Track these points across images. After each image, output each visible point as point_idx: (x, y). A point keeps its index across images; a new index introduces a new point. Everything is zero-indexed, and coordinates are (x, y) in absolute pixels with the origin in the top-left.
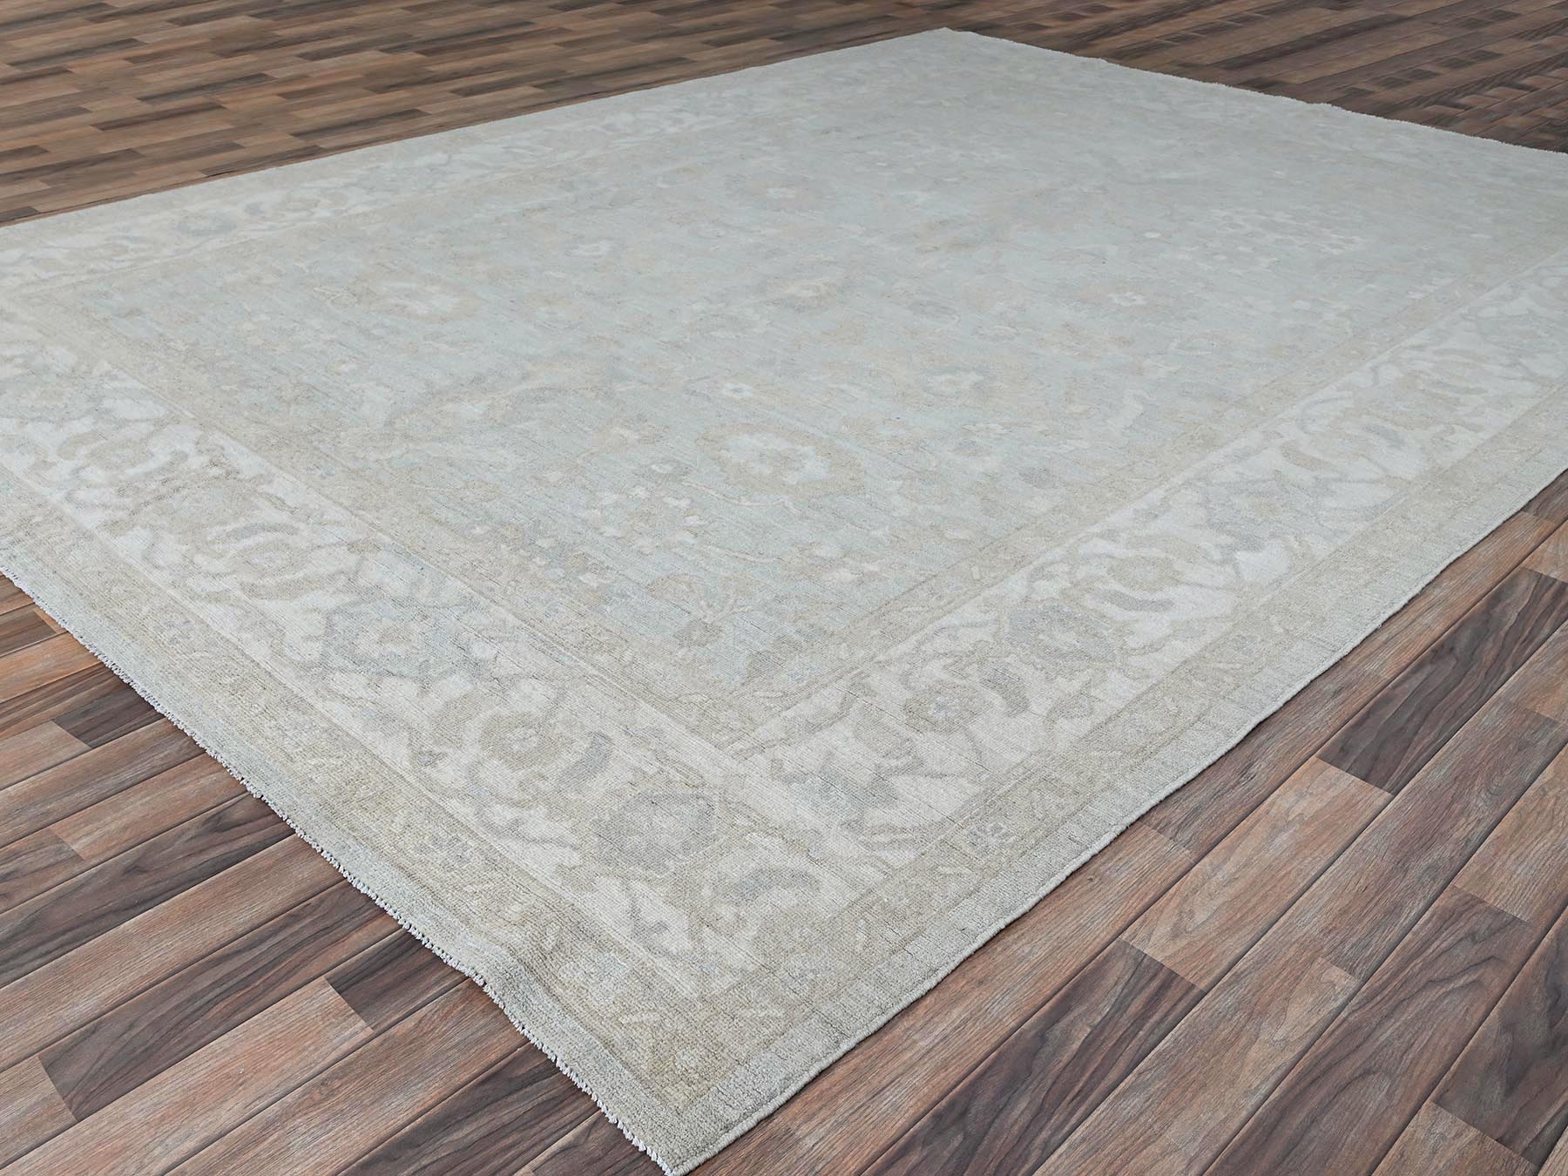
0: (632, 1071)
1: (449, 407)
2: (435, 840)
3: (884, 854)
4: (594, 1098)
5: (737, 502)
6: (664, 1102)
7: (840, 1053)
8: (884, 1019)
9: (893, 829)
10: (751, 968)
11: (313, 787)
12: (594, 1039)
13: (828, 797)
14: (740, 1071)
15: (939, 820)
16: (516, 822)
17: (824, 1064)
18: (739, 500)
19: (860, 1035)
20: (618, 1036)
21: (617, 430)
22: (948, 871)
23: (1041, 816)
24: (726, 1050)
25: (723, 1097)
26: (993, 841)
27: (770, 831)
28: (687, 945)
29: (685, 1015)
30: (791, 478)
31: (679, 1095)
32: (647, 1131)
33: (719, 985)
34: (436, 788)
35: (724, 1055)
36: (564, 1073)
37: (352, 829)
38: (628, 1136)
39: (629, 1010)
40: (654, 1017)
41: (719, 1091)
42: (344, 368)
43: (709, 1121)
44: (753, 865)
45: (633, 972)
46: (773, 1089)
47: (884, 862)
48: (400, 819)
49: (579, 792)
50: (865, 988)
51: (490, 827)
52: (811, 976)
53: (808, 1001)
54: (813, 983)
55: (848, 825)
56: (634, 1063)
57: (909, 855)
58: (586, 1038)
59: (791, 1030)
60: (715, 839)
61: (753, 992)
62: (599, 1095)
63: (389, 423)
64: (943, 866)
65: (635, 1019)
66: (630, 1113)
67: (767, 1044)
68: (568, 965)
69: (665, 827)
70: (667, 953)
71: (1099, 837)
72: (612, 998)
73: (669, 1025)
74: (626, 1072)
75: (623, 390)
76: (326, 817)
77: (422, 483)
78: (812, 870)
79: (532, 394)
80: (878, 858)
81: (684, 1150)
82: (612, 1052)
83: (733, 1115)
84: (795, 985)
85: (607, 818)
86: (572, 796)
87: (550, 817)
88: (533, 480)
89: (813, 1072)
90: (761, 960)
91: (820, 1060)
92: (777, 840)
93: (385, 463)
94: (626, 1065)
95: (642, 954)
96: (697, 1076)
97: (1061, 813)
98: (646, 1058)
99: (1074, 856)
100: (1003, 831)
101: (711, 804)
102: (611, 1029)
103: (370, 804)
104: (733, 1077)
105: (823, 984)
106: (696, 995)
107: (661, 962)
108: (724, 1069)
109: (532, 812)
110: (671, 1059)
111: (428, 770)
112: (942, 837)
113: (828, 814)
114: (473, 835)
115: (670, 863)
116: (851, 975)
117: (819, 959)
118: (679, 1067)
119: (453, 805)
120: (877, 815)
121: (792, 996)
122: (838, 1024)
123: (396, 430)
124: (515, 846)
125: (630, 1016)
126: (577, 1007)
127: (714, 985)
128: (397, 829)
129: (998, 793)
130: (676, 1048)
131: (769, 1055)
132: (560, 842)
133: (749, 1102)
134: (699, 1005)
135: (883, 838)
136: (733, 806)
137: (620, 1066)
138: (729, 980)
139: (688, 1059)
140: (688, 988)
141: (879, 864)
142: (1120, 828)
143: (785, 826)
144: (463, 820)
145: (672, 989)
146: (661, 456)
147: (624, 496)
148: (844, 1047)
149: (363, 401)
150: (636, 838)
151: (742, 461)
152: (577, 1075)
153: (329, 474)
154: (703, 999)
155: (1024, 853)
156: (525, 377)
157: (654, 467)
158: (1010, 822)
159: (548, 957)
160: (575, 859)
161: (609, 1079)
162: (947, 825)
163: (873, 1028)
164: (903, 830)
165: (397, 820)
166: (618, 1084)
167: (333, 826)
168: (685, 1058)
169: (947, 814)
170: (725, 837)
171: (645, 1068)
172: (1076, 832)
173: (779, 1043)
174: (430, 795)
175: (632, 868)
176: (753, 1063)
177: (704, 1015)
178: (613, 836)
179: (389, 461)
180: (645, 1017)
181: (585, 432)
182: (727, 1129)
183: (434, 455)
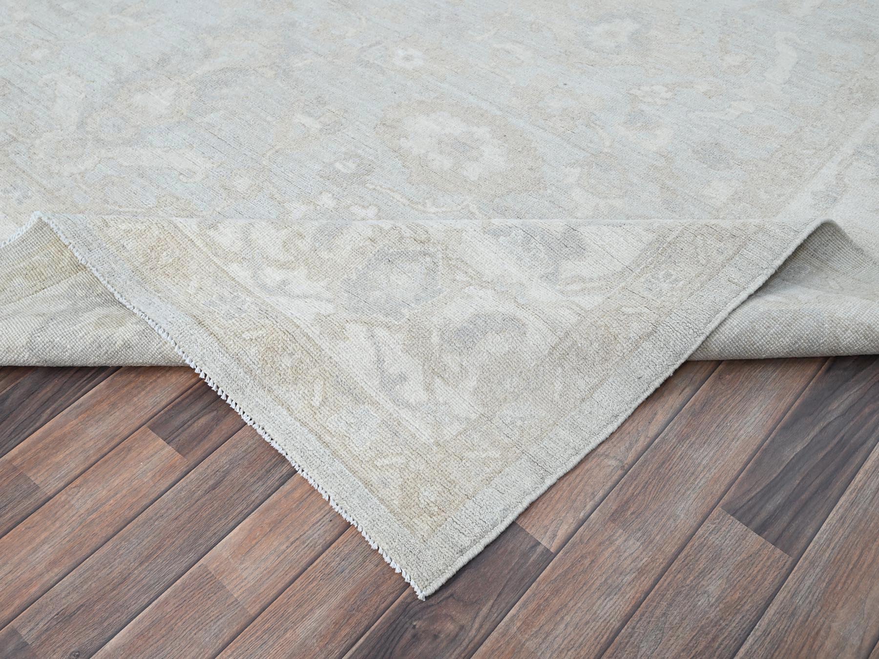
0: (387, 506)
1: (138, 98)
2: (221, 298)
3: (576, 299)
4: (360, 529)
5: (422, 208)
6: (413, 532)
7: (545, 487)
8: (578, 459)
9: (583, 280)
10: (473, 417)
11: (126, 254)
12: (357, 481)
13: (529, 250)
14: (469, 504)
15: (620, 269)
16: (284, 282)
17: (533, 497)
18: (424, 205)
19: (560, 473)
20: (374, 477)
21: (300, 118)
22: (630, 311)
23: (704, 262)
24: (457, 487)
25: (457, 526)
26: (665, 286)
27: (484, 284)
28: (423, 396)
29: (425, 457)
30: (472, 171)
31: (423, 526)
32: (402, 555)
33: (451, 430)
34: (220, 252)
35: (456, 490)
36: (336, 510)
37: (158, 291)
38: (387, 560)
39: (381, 454)
40: (401, 460)
41: (454, 521)
42: (37, 55)
43: (447, 546)
44: (472, 310)
45: (383, 421)
46: (495, 518)
47: (577, 305)
48: (194, 283)
49: (330, 250)
50: (562, 433)
51: (263, 287)
52: (519, 423)
53: (517, 445)
54: (522, 429)
55: (546, 277)
56: (389, 499)
57: (599, 299)
58: (351, 480)
59: (507, 469)
60: (440, 291)
61: (476, 436)
62: (363, 525)
63: (81, 124)
64: (626, 306)
65: (386, 462)
66: (387, 541)
67: (489, 480)
68: (333, 417)
69: (400, 284)
70: (408, 405)
71: (754, 278)
72: (368, 444)
73: (413, 467)
74: (383, 507)
75: (300, 64)
76: (138, 281)
77: (115, 203)
78: (520, 314)
79: (214, 78)
80: (573, 302)
81: (430, 573)
82: (371, 491)
83: (465, 541)
84: (507, 431)
85: (354, 277)
86: (325, 255)
87: (309, 277)
88: (222, 191)
89: (525, 504)
90: (481, 410)
91: (530, 493)
92: (490, 292)
93: (79, 177)
94: (382, 500)
95: (390, 406)
96: (436, 509)
97: (722, 258)
98: (397, 494)
99: (734, 295)
100: (673, 277)
101: (436, 261)
102: (369, 471)
103: (171, 271)
104: (464, 509)
105: (530, 429)
106: (432, 441)
107: (405, 414)
108: (457, 502)
109: (296, 273)
110: (416, 495)
111: (211, 233)
112: (623, 284)
113: (530, 267)
114: (250, 293)
115: (405, 311)
116: (551, 422)
117: (526, 407)
118: (422, 501)
119: (234, 269)
120: (569, 268)
121: (506, 440)
122: (543, 463)
123: (87, 132)
124: (283, 300)
125: (383, 459)
126: (342, 452)
127: (445, 432)
128: (191, 291)
129: (668, 240)
130: (419, 485)
131: (490, 490)
132: (318, 298)
133: (477, 530)
134: (435, 448)
135: (576, 287)
136: (453, 262)
137: (378, 503)
138: (457, 427)
139: (428, 494)
140: (426, 435)
141: (574, 307)
142: (771, 271)
143: (496, 280)
144: (242, 282)
145: (414, 436)
146: (343, 149)
147: (312, 207)
148: (549, 482)
149: (56, 96)
150: (377, 293)
151: (423, 151)
152: (346, 512)
153: (26, 197)
154: (438, 444)
155: (692, 294)
156: (207, 54)
157: (338, 166)
158: (679, 269)
159: (317, 412)
160: (330, 308)
161: (370, 513)
162: (626, 273)
163: (570, 465)
164: (591, 280)
165: (192, 283)
166: (377, 517)
167: (143, 289)
168: (426, 494)
169: (627, 264)
170: (448, 290)
171: (397, 503)
172: (734, 274)
173: (497, 480)
174: (215, 259)
175: (375, 315)
176: (479, 497)
177: (441, 456)
178: (360, 292)
179: (82, 174)
180: (394, 460)
181: (269, 123)
182: (462, 552)
183: (125, 164)
